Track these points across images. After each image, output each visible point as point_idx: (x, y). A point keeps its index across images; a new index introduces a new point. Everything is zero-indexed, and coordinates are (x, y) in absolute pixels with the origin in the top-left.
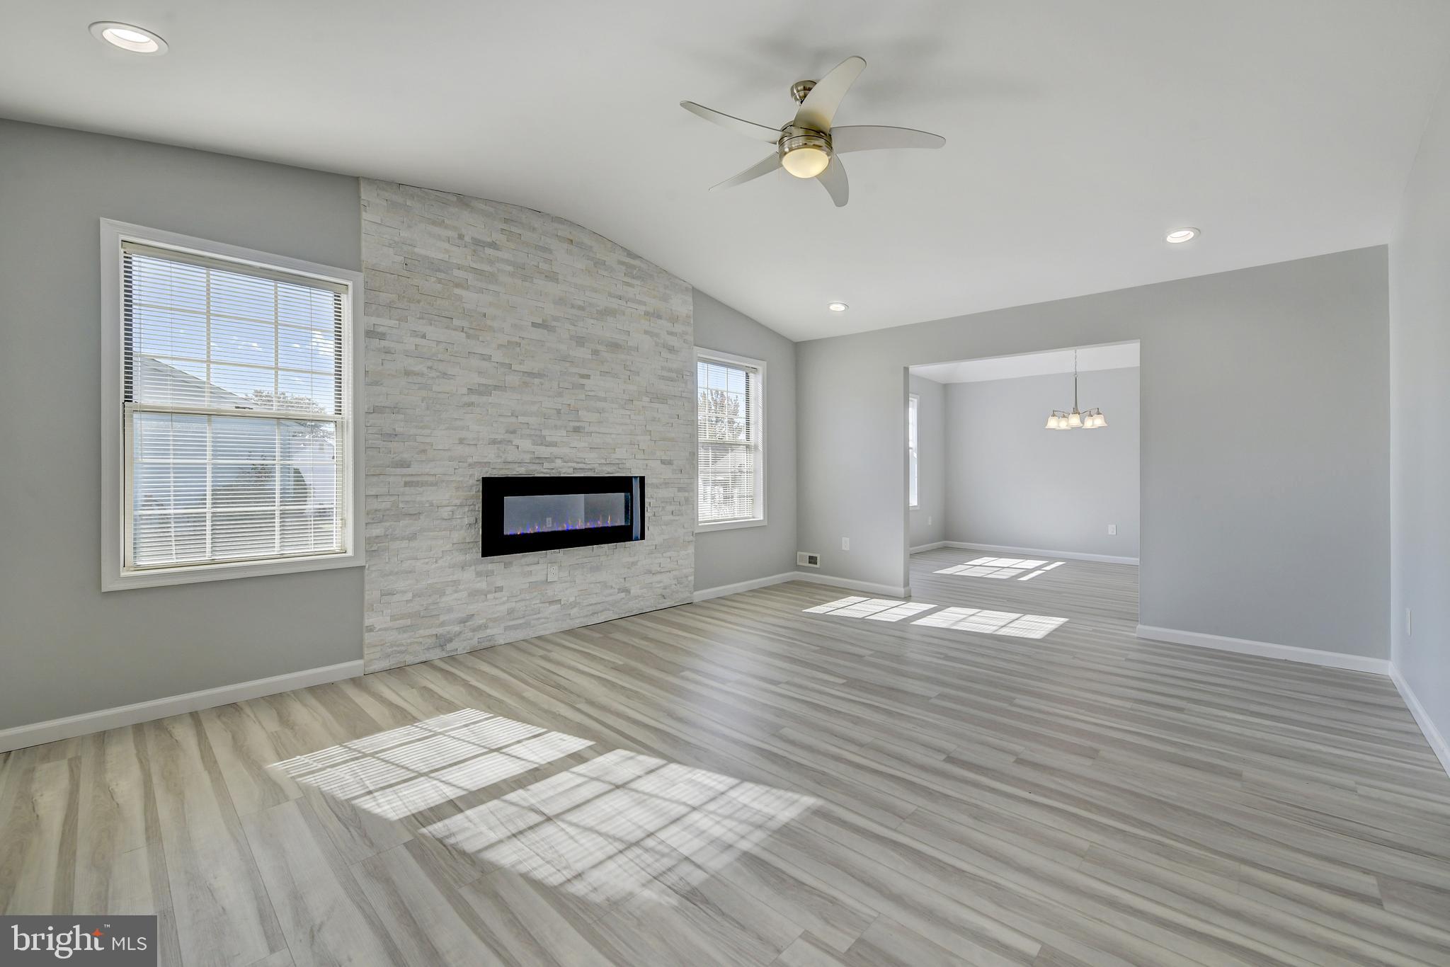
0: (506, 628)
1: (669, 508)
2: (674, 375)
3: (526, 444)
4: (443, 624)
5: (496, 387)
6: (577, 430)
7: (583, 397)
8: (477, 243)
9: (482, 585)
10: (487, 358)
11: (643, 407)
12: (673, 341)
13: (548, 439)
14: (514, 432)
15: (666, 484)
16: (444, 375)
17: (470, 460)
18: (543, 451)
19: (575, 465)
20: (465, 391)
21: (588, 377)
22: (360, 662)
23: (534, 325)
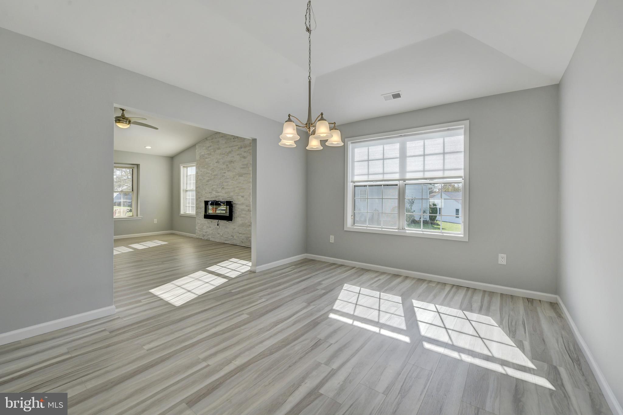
0: (212, 237)
1: (244, 212)
2: (245, 166)
3: (214, 193)
4: (203, 232)
5: (210, 180)
6: (223, 188)
7: (224, 179)
8: (208, 147)
9: (208, 225)
10: (209, 173)
11: (237, 179)
12: (245, 154)
13: (218, 191)
14: (212, 190)
15: (242, 204)
16: (204, 179)
17: (207, 197)
18: (217, 194)
19: (222, 198)
20: (206, 181)
21: (225, 173)
22: (195, 235)
23: (216, 162)
